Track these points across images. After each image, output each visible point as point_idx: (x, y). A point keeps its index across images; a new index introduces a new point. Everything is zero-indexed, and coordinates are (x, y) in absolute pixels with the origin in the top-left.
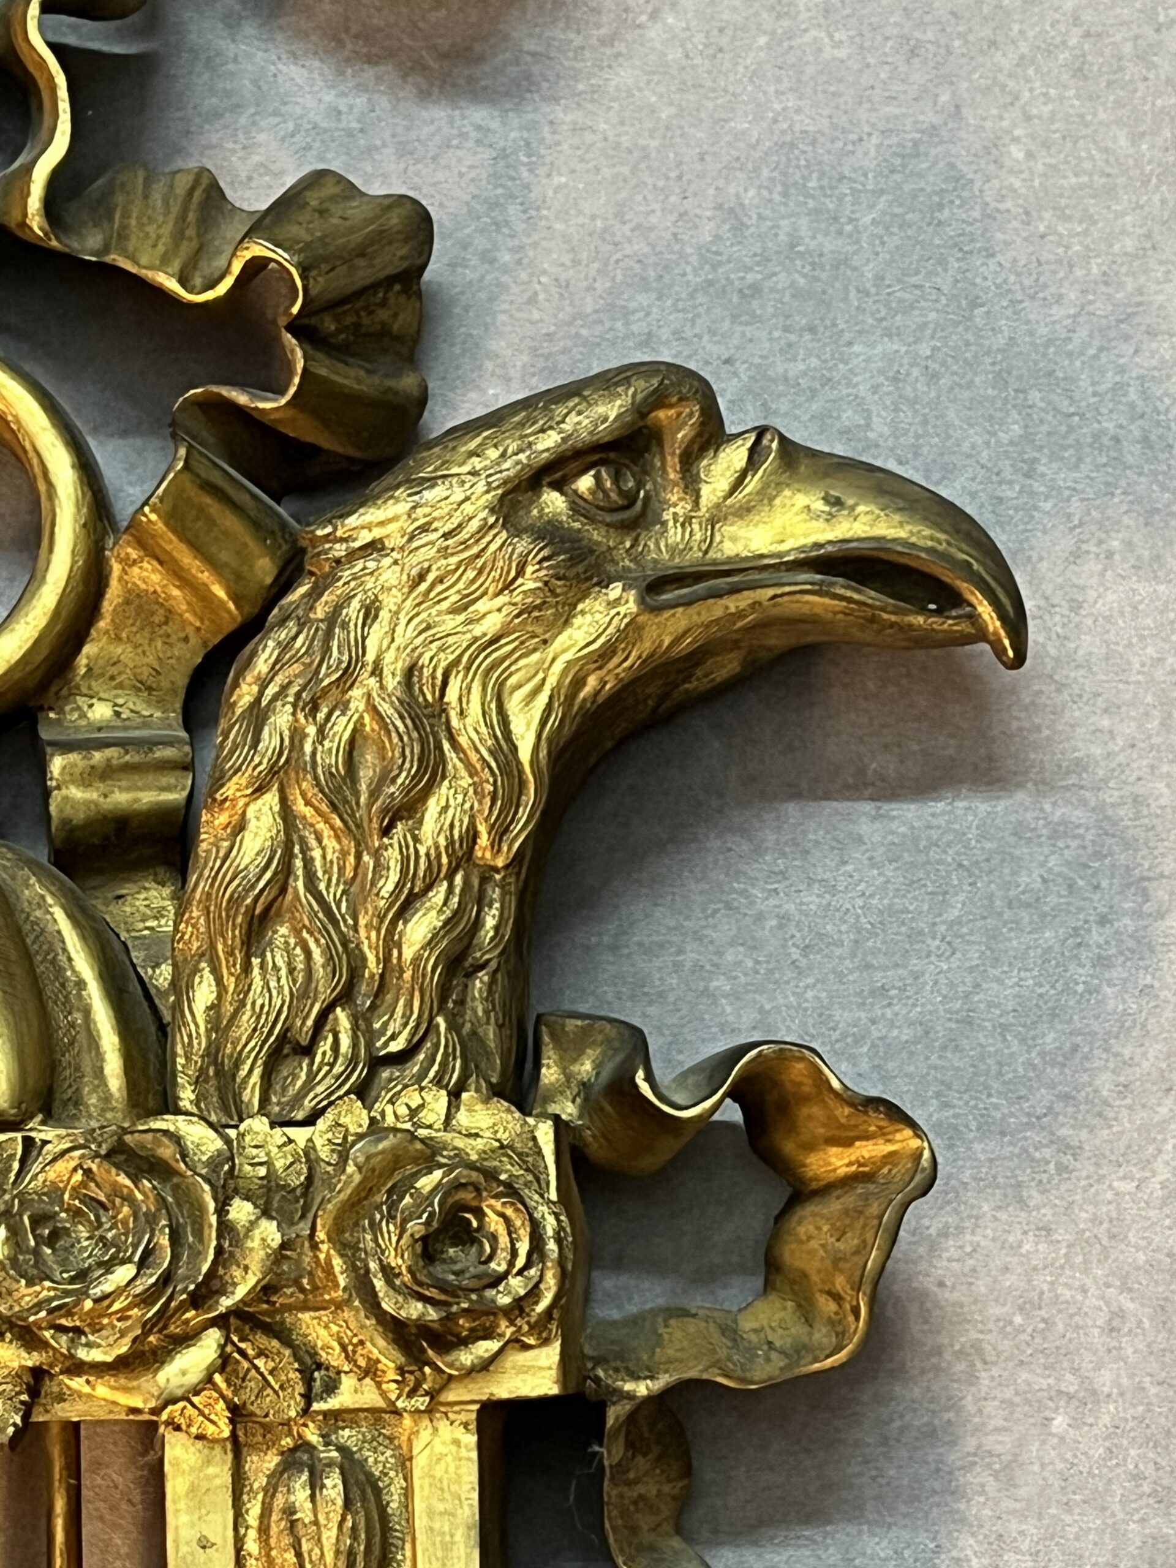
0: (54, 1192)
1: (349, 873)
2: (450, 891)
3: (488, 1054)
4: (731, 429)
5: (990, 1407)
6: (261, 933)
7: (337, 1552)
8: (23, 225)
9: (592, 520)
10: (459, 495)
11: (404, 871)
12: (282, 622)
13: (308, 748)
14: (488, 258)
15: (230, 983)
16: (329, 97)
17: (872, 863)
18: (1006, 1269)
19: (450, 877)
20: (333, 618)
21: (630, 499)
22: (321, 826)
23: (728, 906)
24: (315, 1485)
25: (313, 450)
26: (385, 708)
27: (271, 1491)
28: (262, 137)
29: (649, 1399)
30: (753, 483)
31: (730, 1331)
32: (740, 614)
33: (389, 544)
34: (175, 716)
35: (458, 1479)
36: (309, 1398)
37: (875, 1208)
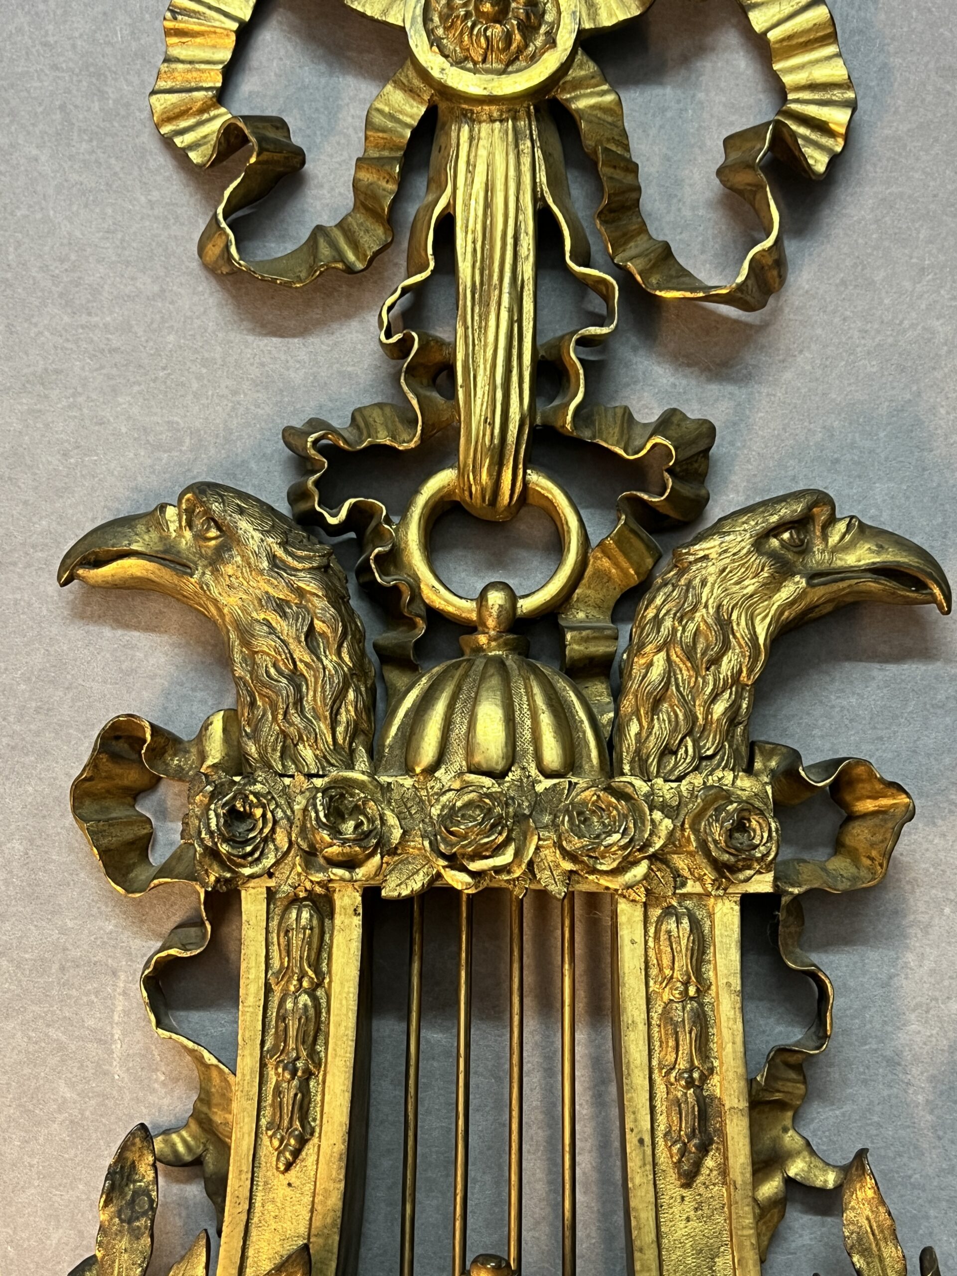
0: (584, 803)
1: (692, 684)
2: (731, 694)
3: (742, 758)
4: (838, 516)
5: (919, 904)
6: (658, 706)
7: (687, 949)
8: (564, 426)
9: (788, 549)
10: (739, 539)
11: (715, 685)
12: (665, 584)
13: (679, 635)
14: (732, 443)
15: (645, 724)
16: (672, 380)
17: (879, 687)
18: (927, 850)
19: (731, 688)
20: (689, 585)
21: (802, 541)
22: (681, 666)
23: (821, 702)
24: (678, 922)
25: (667, 517)
26: (710, 621)
27: (659, 922)
28: (646, 394)
29: (799, 895)
30: (848, 538)
31: (825, 870)
32: (844, 589)
33: (711, 556)
34: (608, 618)
35: (733, 924)
36: (675, 888)
37: (890, 825)
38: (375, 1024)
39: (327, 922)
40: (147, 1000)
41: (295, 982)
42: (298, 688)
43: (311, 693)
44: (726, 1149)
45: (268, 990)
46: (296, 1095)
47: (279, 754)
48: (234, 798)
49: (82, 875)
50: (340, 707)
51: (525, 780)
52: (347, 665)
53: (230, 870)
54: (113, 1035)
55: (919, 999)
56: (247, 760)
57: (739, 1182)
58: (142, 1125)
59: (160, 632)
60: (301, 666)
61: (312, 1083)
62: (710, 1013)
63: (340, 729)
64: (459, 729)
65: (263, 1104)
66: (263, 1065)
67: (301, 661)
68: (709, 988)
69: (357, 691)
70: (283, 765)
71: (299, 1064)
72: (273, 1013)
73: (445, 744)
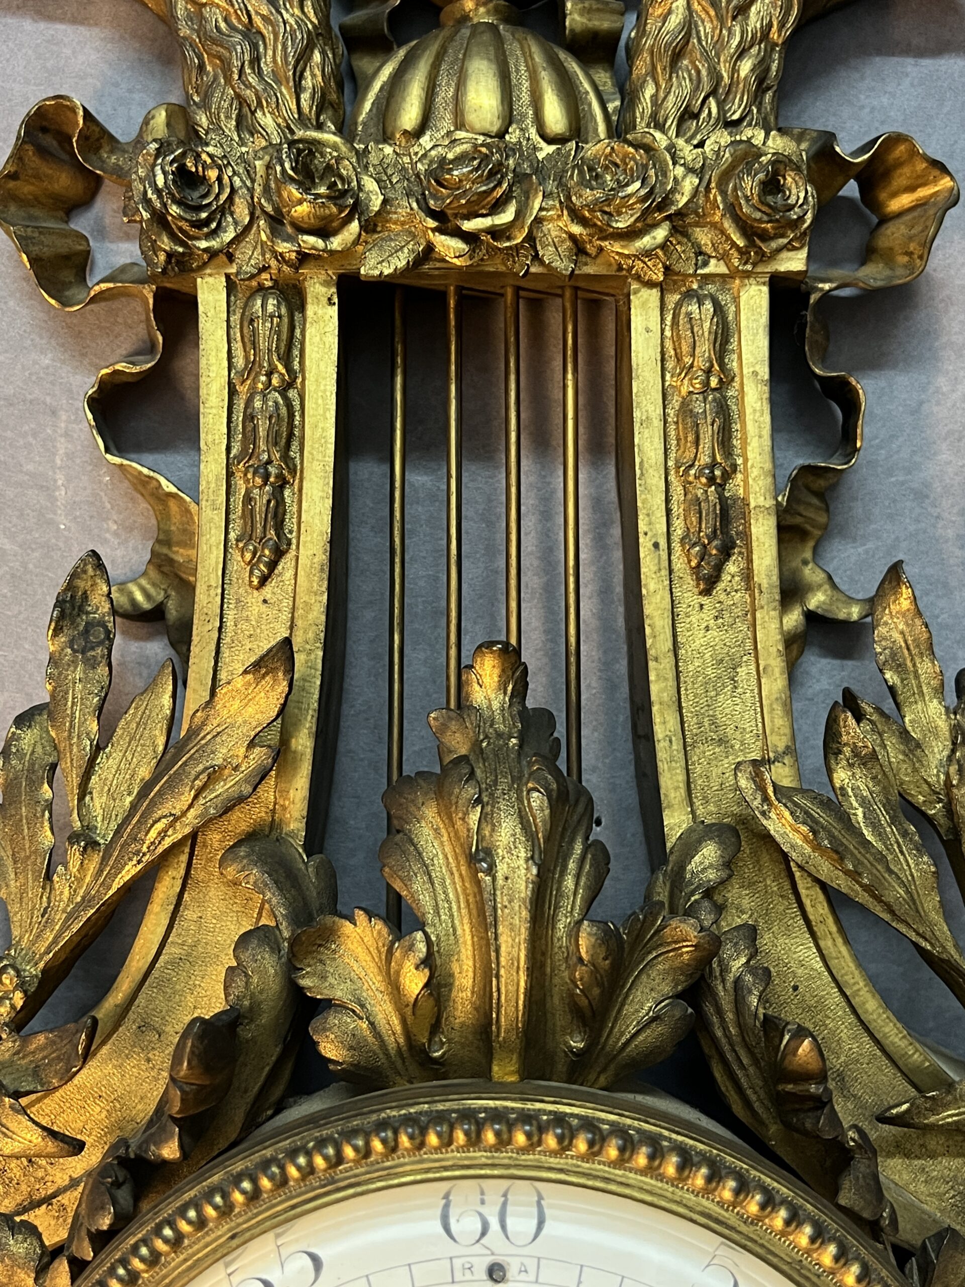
0: (595, 159)
1: (716, 38)
2: (760, 50)
6: (676, 63)
7: (710, 332)
11: (742, 38)
15: (662, 83)
17: (912, 85)
19: (760, 44)
22: (704, 16)
23: (849, 102)
24: (700, 304)
27: (679, 305)
35: (761, 306)
36: (697, 267)
37: (932, 212)
38: (353, 466)
39: (298, 316)
40: (93, 423)
41: (263, 378)
42: (254, 47)
43: (270, 52)
44: (750, 552)
45: (232, 392)
46: (269, 502)
47: (234, 123)
48: (184, 154)
49: (11, 303)
50: (304, 70)
51: (524, 143)
52: (312, 22)
53: (183, 244)
54: (55, 481)
55: (950, 426)
56: (197, 132)
57: (765, 585)
58: (93, 551)
59: (89, 25)
60: (257, 20)
61: (287, 493)
62: (734, 407)
63: (305, 97)
64: (445, 93)
65: (232, 517)
66: (230, 475)
67: (257, 13)
68: (733, 379)
69: (323, 53)
70: (239, 136)
71: (272, 470)
72: (239, 417)
73: (430, 108)
